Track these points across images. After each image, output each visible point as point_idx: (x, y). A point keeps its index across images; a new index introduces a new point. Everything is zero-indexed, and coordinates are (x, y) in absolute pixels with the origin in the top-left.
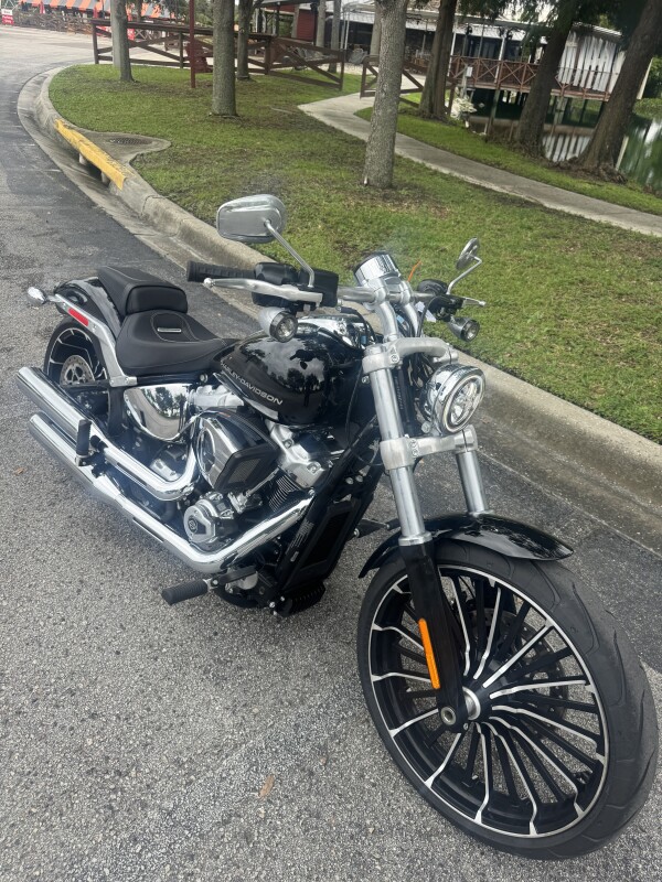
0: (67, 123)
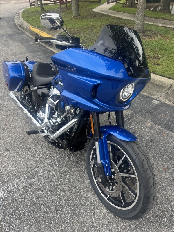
0: (33, 26)
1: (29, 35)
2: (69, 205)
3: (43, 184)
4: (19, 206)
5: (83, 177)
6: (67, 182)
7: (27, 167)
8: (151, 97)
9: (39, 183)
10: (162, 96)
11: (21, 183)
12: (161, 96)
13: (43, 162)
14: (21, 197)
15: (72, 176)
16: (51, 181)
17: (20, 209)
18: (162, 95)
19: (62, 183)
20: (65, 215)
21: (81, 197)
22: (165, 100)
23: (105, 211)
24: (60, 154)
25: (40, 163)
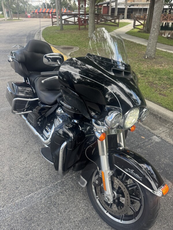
8: (152, 131)
10: (165, 132)
12: (163, 132)
13: (12, 200)
15: (38, 225)
18: (165, 130)
22: (167, 138)
24: (32, 193)
25: (7, 201)
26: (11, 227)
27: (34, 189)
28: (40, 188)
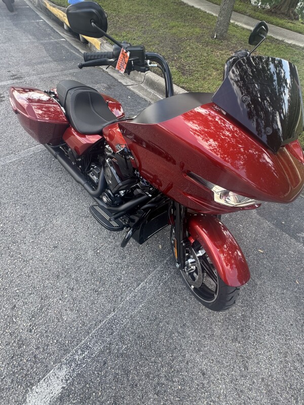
1: (46, 21)
2: (174, 382)
3: (128, 343)
4: (100, 393)
5: (184, 325)
6: (162, 336)
7: (97, 311)
9: (121, 342)
11: (94, 344)
13: (120, 298)
14: (98, 374)
15: (168, 324)
16: (139, 337)
17: (102, 398)
19: (155, 339)
20: (171, 401)
21: (187, 363)
23: (224, 386)
24: (142, 282)
25: (115, 301)
26: (136, 334)
27: (141, 275)
28: (149, 273)
